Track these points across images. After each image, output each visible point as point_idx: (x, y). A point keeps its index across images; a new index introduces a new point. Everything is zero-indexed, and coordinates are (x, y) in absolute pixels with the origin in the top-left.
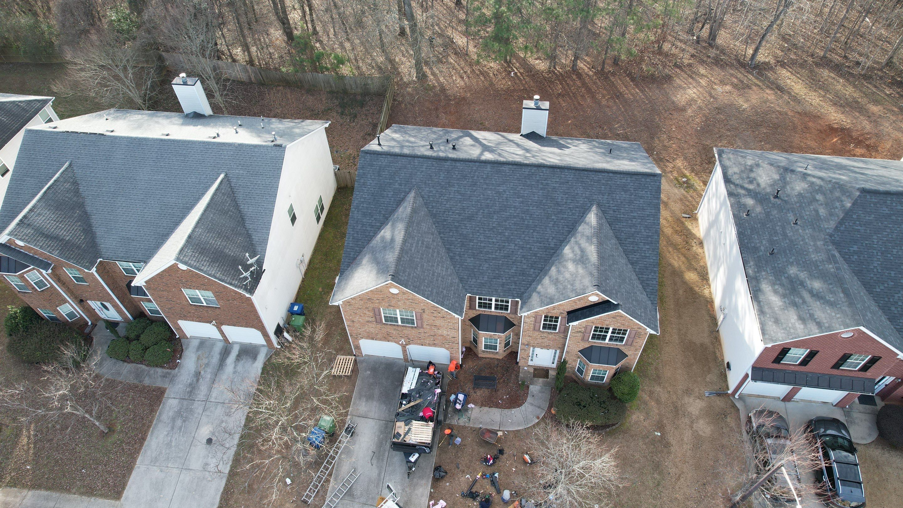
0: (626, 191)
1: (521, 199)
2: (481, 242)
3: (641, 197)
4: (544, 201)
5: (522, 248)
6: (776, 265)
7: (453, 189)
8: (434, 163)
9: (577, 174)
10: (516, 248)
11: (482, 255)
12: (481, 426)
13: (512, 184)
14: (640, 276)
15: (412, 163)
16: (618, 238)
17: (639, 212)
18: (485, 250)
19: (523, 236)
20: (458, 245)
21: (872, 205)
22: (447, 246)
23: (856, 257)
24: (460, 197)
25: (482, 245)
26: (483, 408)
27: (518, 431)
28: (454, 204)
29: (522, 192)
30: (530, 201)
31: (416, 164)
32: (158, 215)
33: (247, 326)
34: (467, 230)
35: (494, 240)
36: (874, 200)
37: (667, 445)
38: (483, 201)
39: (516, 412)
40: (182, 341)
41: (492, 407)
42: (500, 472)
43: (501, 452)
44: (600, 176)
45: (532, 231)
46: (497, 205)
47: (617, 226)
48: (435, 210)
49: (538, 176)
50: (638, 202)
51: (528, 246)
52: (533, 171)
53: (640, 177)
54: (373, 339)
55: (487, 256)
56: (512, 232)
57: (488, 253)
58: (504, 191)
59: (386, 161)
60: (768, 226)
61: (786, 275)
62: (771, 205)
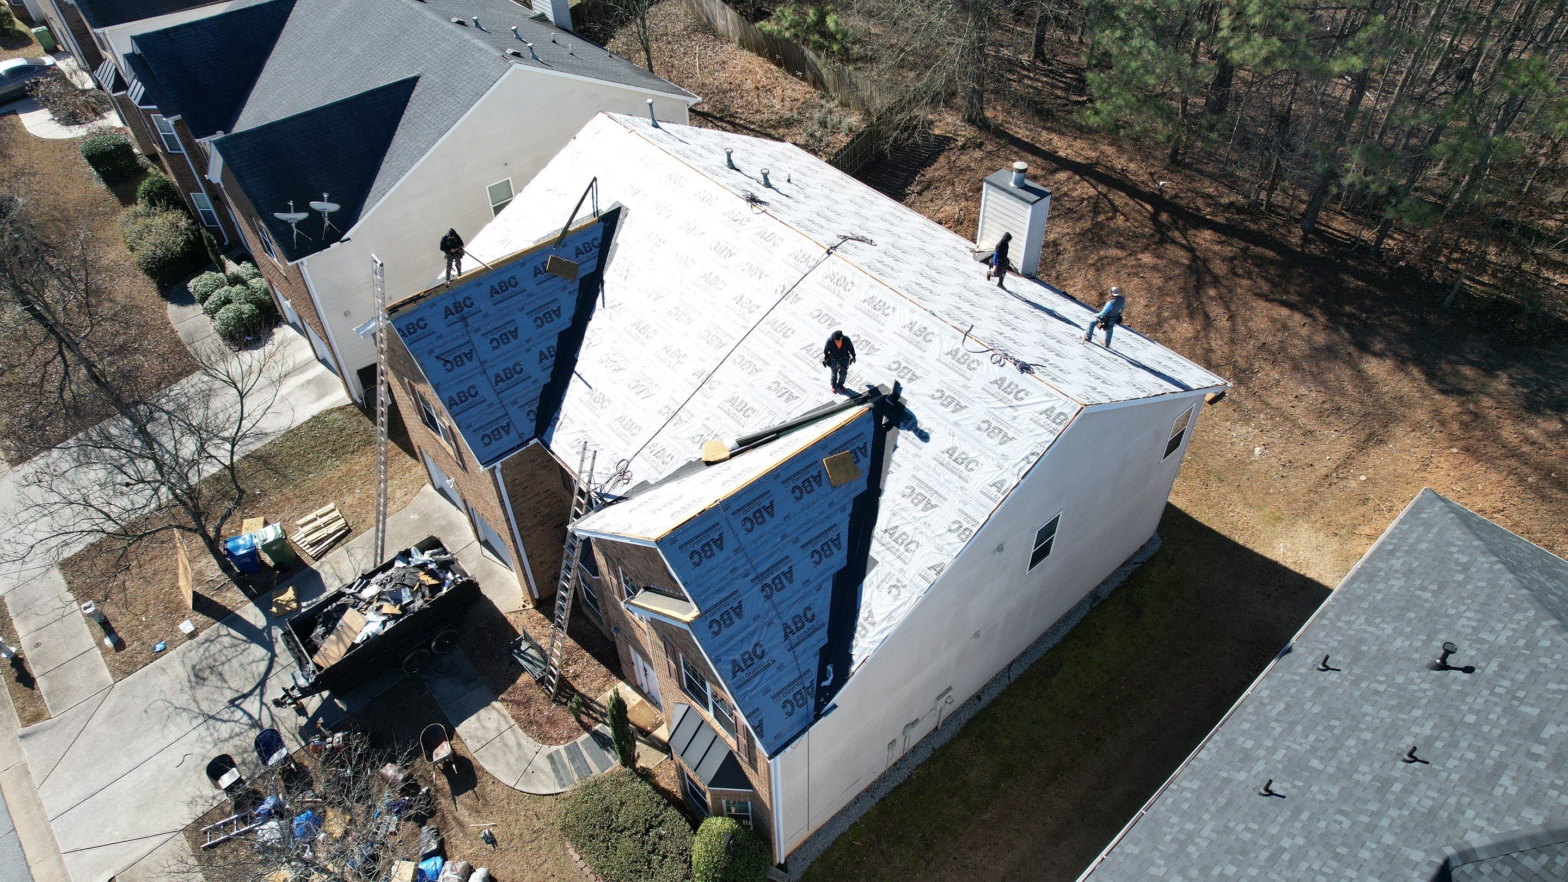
6: (1241, 827)
60: (1334, 723)
61: (1231, 870)
62: (1400, 679)
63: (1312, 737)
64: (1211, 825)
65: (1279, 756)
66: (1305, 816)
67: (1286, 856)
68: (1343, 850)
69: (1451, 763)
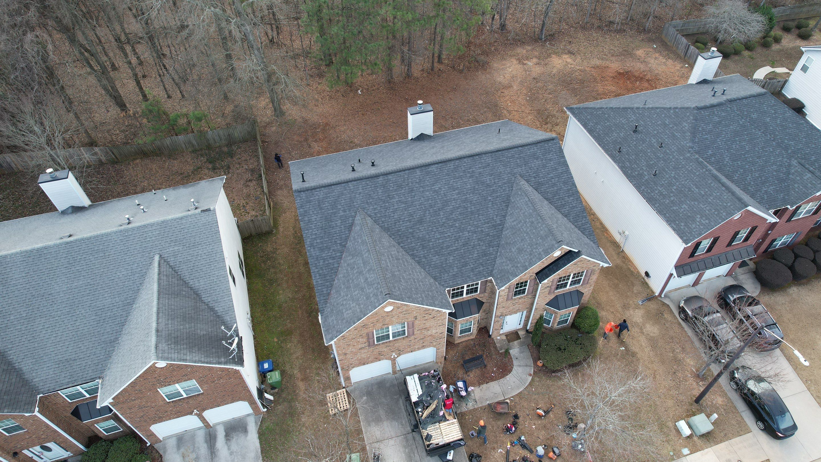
0: (537, 159)
1: (457, 191)
2: (439, 239)
3: (550, 160)
4: (477, 187)
5: (475, 232)
6: (663, 182)
7: (394, 200)
8: (368, 182)
9: (493, 156)
10: (470, 234)
11: (444, 250)
12: (488, 402)
13: (443, 180)
14: (576, 224)
15: (348, 188)
16: (547, 199)
17: (554, 173)
18: (445, 245)
19: (472, 222)
20: (420, 249)
21: (707, 117)
22: (411, 253)
23: (713, 159)
24: (404, 205)
25: (440, 241)
26: (482, 386)
27: (521, 393)
28: (401, 213)
29: (455, 185)
30: (465, 190)
31: (352, 188)
32: (96, 323)
33: (232, 402)
34: (422, 233)
35: (450, 234)
36: (707, 114)
37: (634, 354)
38: (425, 203)
39: (510, 378)
40: (156, 446)
41: (488, 382)
42: (523, 434)
43: (516, 417)
44: (512, 152)
45: (477, 216)
46: (439, 202)
47: (542, 189)
48: (386, 224)
49: (462, 167)
50: (550, 165)
51: (479, 229)
52: (457, 164)
53: (543, 143)
54: (364, 364)
55: (449, 249)
56: (461, 222)
57: (448, 247)
58: (440, 188)
59: (322, 194)
60: (641, 155)
61: (675, 187)
62: (635, 139)
63: (643, 160)
64: (659, 188)
65: (645, 169)
66: (667, 169)
67: (677, 176)
68: (680, 166)
69: (667, 140)
